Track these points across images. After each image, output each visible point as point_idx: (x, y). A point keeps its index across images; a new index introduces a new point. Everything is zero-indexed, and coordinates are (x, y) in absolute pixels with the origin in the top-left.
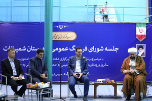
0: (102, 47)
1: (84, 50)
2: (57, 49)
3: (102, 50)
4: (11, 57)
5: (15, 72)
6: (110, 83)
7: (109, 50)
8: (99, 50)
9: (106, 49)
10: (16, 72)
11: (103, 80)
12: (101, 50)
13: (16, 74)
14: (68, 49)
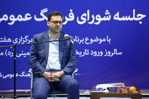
0: (107, 12)
1: (67, 19)
2: (5, 18)
3: (108, 19)
6: (126, 92)
7: (123, 19)
8: (100, 19)
9: (116, 16)
12: (104, 19)
14: (30, 18)
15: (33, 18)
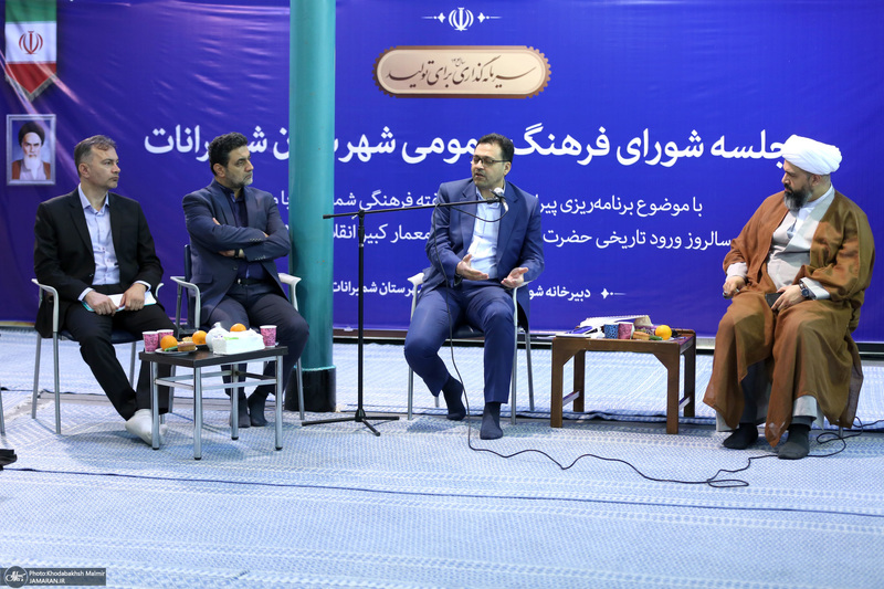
0: (695, 136)
1: (592, 152)
2: (438, 145)
3: (697, 153)
4: (96, 185)
5: (105, 265)
6: (644, 337)
7: (735, 154)
8: (676, 154)
9: (719, 150)
10: (111, 265)
11: (611, 321)
12: (687, 153)
13: (111, 279)
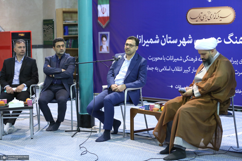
14: (221, 41)
15: (223, 42)
